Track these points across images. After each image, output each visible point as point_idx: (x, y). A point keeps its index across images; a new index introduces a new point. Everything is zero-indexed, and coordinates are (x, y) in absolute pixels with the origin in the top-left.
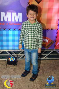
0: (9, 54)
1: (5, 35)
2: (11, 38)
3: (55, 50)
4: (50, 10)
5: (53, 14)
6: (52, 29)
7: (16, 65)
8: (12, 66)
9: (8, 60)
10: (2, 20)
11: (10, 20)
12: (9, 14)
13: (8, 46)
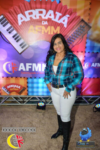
0: (39, 100)
1: (35, 83)
2: (40, 85)
3: (80, 96)
7: (45, 109)
8: (41, 110)
9: (38, 105)
10: (33, 70)
11: (40, 70)
12: (39, 65)
13: (37, 92)
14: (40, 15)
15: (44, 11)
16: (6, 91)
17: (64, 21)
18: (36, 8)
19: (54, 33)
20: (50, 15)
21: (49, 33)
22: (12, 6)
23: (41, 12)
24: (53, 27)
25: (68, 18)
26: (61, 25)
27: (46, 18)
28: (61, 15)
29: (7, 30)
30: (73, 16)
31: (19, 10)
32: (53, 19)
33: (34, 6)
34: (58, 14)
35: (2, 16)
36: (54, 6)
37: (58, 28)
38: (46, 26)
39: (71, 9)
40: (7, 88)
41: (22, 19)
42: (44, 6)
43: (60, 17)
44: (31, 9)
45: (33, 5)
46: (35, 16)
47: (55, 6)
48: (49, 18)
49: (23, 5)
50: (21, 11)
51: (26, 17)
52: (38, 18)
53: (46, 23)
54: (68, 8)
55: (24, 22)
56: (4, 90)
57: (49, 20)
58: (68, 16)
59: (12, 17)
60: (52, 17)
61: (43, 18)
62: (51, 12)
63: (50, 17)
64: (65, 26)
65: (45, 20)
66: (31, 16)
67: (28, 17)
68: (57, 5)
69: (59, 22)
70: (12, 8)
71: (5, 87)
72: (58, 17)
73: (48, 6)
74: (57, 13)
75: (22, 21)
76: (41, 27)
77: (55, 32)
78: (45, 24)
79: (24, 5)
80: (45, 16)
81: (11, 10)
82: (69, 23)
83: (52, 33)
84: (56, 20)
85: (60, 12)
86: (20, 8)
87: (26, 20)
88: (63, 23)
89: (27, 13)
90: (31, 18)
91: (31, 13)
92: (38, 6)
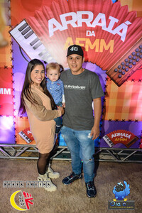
3: (139, 150)
4: (134, 95)
5: (138, 101)
6: (136, 121)
14: (85, 20)
15: (91, 14)
16: (24, 138)
17: (121, 31)
18: (79, 10)
19: (104, 49)
20: (100, 21)
21: (97, 50)
22: (40, 5)
23: (85, 17)
24: (103, 41)
25: (129, 26)
26: (117, 38)
27: (94, 26)
28: (117, 21)
29: (31, 45)
30: (136, 24)
31: (50, 13)
32: (104, 28)
33: (76, 7)
34: (113, 20)
35: (24, 22)
36: (106, 7)
37: (112, 42)
38: (92, 39)
39: (134, 12)
40: (26, 134)
41: (54, 26)
42: (90, 6)
43: (116, 25)
44: (71, 11)
45: (74, 5)
46: (76, 23)
47: (108, 7)
48: (97, 26)
49: (57, 5)
50: (54, 14)
51: (61, 24)
52: (80, 25)
53: (93, 34)
54: (130, 10)
55: (58, 31)
56: (22, 136)
57: (98, 29)
58: (128, 23)
59: (40, 23)
60: (103, 24)
61: (89, 25)
62: (102, 16)
63: (99, 24)
64: (123, 39)
65: (91, 29)
66: (69, 22)
67: (65, 23)
68: (111, 6)
69: (114, 32)
70: (40, 9)
71: (24, 132)
72: (111, 24)
73: (98, 6)
74: (110, 18)
75: (55, 29)
76: (84, 39)
77: (107, 48)
78: (91, 35)
79: (60, 4)
80: (91, 23)
81: (39, 12)
82: (129, 35)
83: (101, 51)
84: (109, 30)
85: (116, 17)
86: (52, 10)
87: (62, 29)
88: (120, 34)
89: (63, 17)
90: (69, 25)
91: (69, 18)
92: (82, 5)
